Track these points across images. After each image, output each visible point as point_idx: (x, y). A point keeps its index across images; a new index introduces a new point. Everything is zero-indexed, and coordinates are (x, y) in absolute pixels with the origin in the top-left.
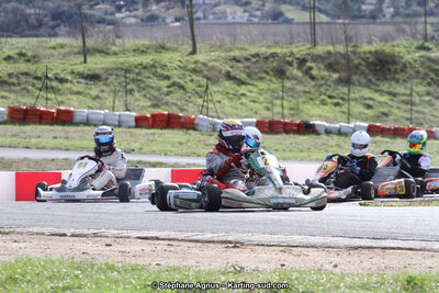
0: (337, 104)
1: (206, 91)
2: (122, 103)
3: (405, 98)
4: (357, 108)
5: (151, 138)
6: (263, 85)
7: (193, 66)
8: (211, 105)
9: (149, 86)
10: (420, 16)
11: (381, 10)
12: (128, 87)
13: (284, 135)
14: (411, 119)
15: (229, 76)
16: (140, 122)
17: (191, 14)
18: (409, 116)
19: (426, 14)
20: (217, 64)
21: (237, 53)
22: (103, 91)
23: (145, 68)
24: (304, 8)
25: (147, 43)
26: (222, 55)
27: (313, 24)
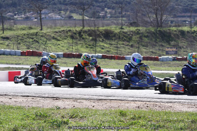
0: (91, 48)
1: (46, 43)
2: (16, 47)
3: (115, 46)
4: (98, 49)
5: (27, 59)
6: (66, 41)
7: (41, 34)
8: (47, 48)
9: (25, 41)
10: (119, 17)
11: (106, 15)
12: (18, 42)
13: (73, 59)
14: (117, 53)
15: (54, 38)
16: (23, 54)
17: (41, 16)
18: (116, 52)
19: (122, 17)
20: (50, 34)
21: (57, 30)
22: (9, 43)
23: (24, 35)
24: (80, 15)
25: (25, 26)
26: (52, 30)
27: (83, 20)
